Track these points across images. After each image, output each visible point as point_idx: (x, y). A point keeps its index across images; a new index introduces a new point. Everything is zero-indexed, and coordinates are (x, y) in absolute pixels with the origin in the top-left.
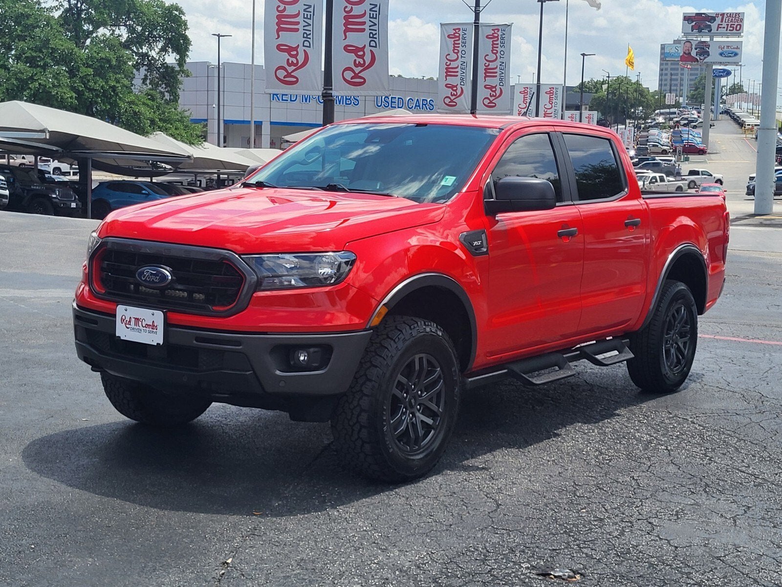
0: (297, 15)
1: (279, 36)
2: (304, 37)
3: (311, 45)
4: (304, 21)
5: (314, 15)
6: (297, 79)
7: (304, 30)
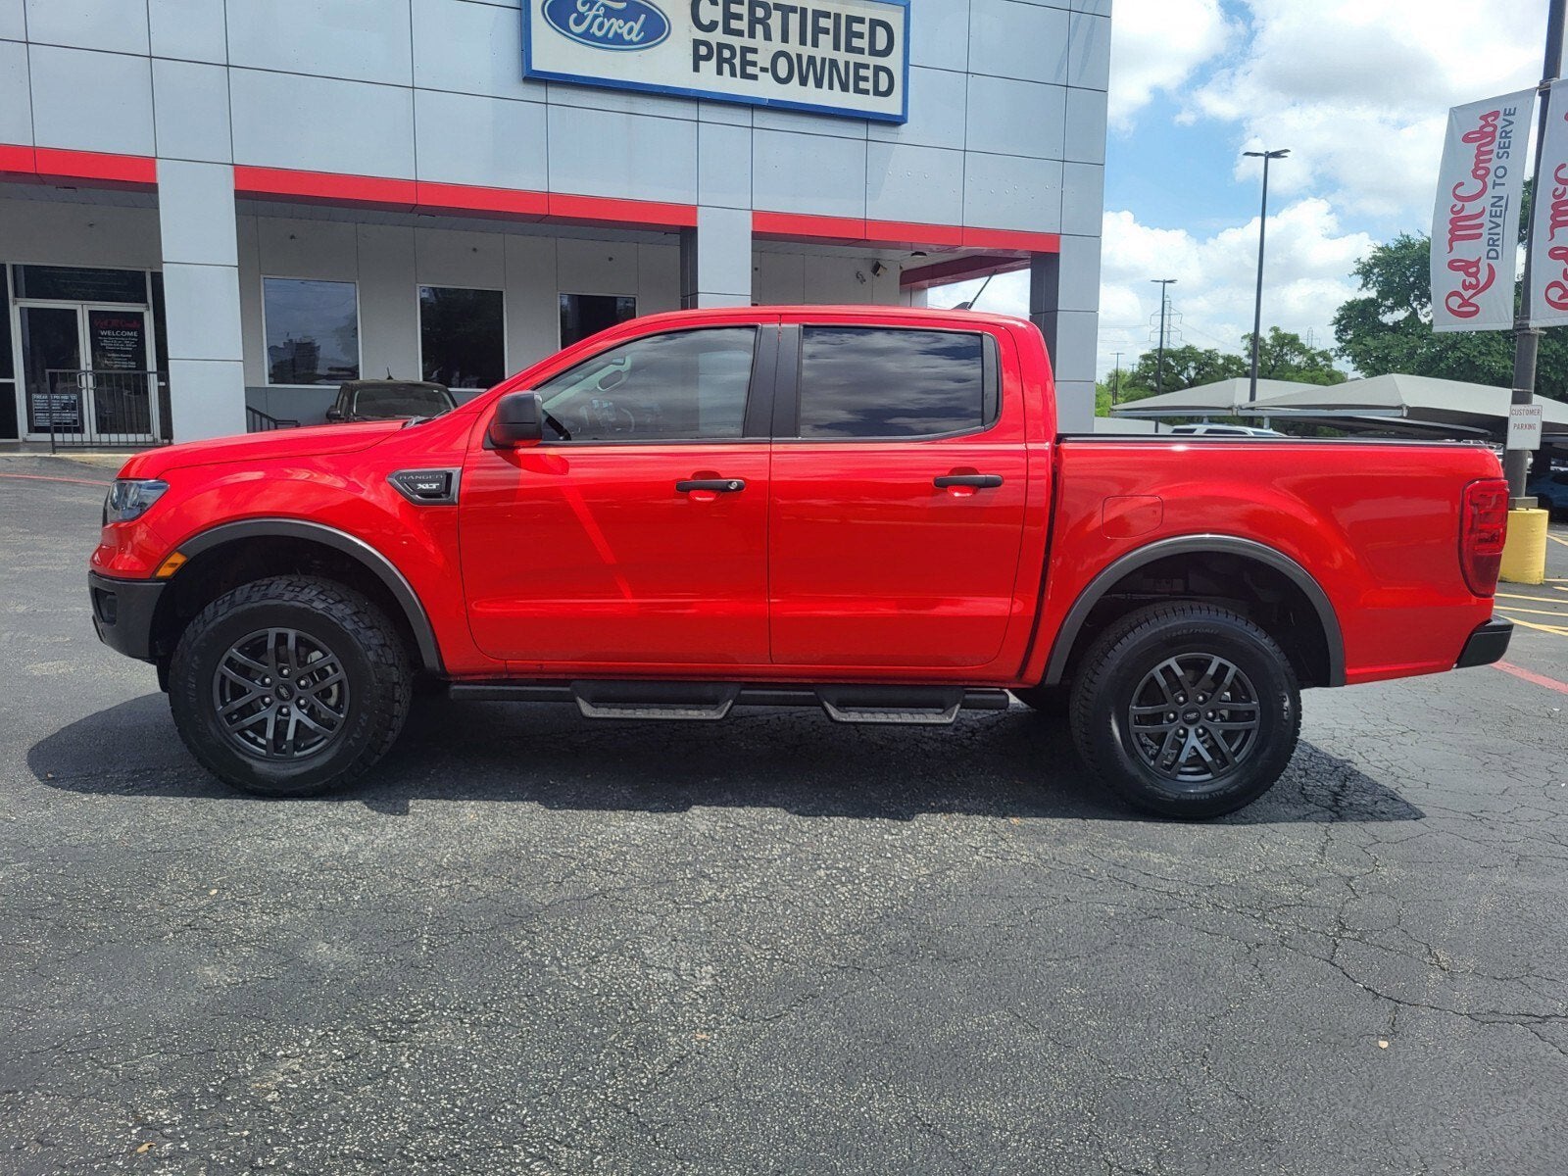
0: (1480, 215)
1: (1451, 249)
2: (1489, 245)
3: (1500, 254)
4: (1490, 221)
5: (1506, 210)
6: (1477, 307)
7: (1490, 234)
